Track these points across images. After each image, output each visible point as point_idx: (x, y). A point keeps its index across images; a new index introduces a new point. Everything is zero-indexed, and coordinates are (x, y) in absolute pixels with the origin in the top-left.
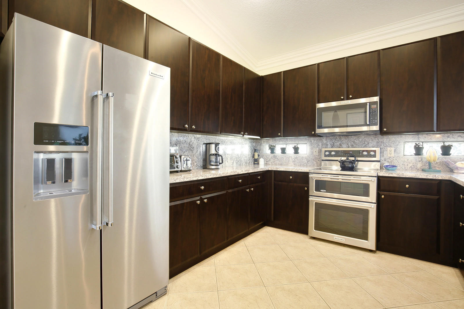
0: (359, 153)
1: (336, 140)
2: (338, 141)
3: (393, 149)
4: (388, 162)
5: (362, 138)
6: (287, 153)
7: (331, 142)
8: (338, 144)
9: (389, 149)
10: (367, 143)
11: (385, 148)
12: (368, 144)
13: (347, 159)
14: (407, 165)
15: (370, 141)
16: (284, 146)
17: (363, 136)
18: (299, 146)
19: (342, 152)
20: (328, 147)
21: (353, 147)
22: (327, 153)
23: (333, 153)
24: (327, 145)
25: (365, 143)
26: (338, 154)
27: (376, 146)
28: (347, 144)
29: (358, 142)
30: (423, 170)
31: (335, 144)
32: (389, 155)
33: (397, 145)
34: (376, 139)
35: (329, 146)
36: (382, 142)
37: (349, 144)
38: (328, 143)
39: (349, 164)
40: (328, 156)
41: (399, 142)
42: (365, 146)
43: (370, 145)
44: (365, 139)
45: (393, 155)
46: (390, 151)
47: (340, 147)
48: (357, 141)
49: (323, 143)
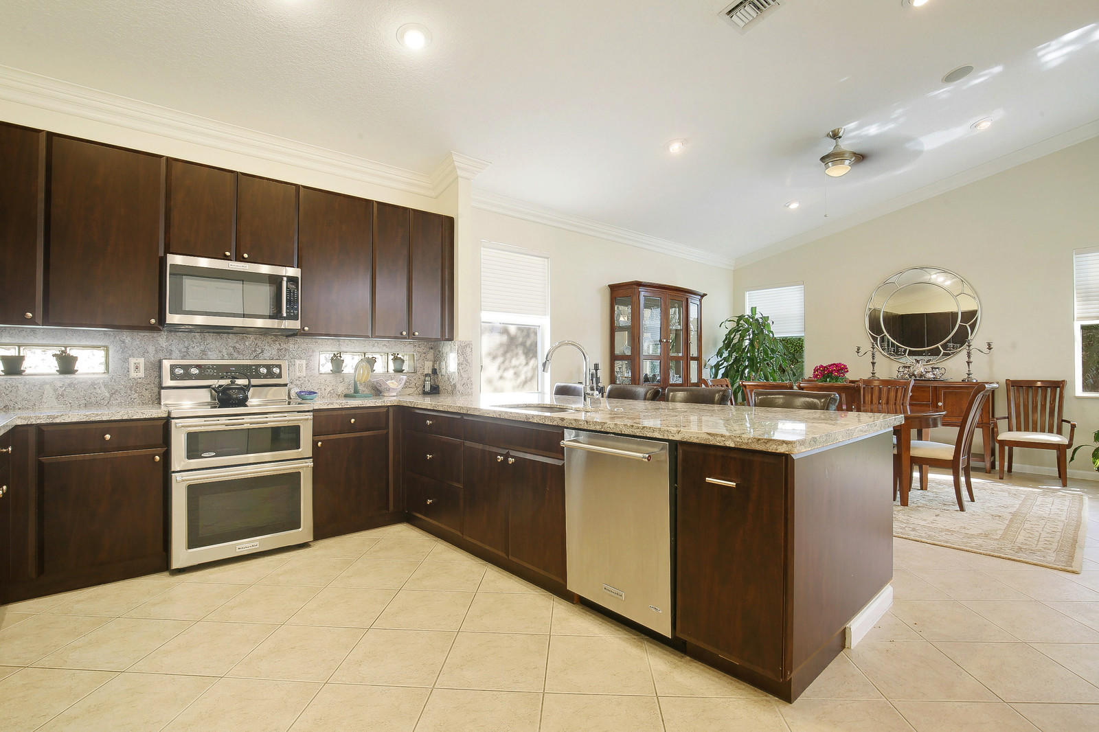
0: (249, 372)
1: (193, 341)
2: (198, 344)
3: (304, 362)
4: (297, 385)
5: (250, 341)
6: (27, 372)
7: (181, 346)
8: (197, 350)
9: (298, 362)
10: (260, 351)
11: (292, 361)
12: (262, 352)
13: (233, 383)
14: (325, 389)
15: (266, 347)
16: (12, 352)
17: (252, 337)
18: (72, 352)
19: (213, 368)
20: (173, 356)
21: (231, 357)
22: (179, 371)
23: (195, 371)
24: (171, 352)
25: (255, 351)
26: (204, 373)
27: (277, 357)
28: (220, 352)
29: (242, 347)
30: (346, 396)
31: (191, 350)
32: (298, 374)
33: (311, 356)
34: (277, 343)
35: (176, 353)
36: (286, 350)
37: (224, 351)
38: (174, 348)
39: (238, 393)
40: (181, 378)
41: (313, 351)
42: (257, 357)
43: (267, 354)
44: (256, 342)
45: (304, 374)
46: (300, 366)
47: (204, 357)
48: (240, 346)
49: (159, 348)
